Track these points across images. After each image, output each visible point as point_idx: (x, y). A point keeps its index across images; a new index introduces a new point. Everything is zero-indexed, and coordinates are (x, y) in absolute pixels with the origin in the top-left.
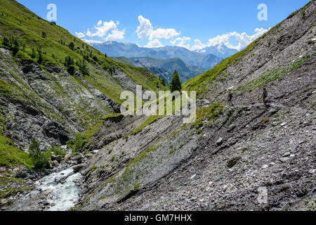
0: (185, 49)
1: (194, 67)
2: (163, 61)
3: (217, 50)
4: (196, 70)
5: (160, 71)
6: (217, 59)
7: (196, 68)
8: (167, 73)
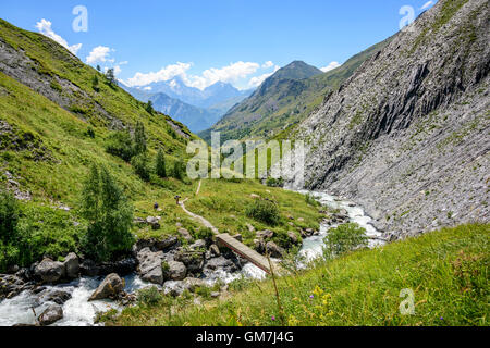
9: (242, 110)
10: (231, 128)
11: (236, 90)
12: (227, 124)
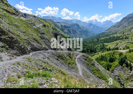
0: (80, 21)
1: (83, 27)
2: (70, 24)
3: (93, 22)
4: (84, 29)
5: (68, 27)
6: (93, 25)
7: (84, 28)
8: (71, 29)
9: (114, 27)
10: (110, 32)
11: (112, 22)
12: (109, 31)
